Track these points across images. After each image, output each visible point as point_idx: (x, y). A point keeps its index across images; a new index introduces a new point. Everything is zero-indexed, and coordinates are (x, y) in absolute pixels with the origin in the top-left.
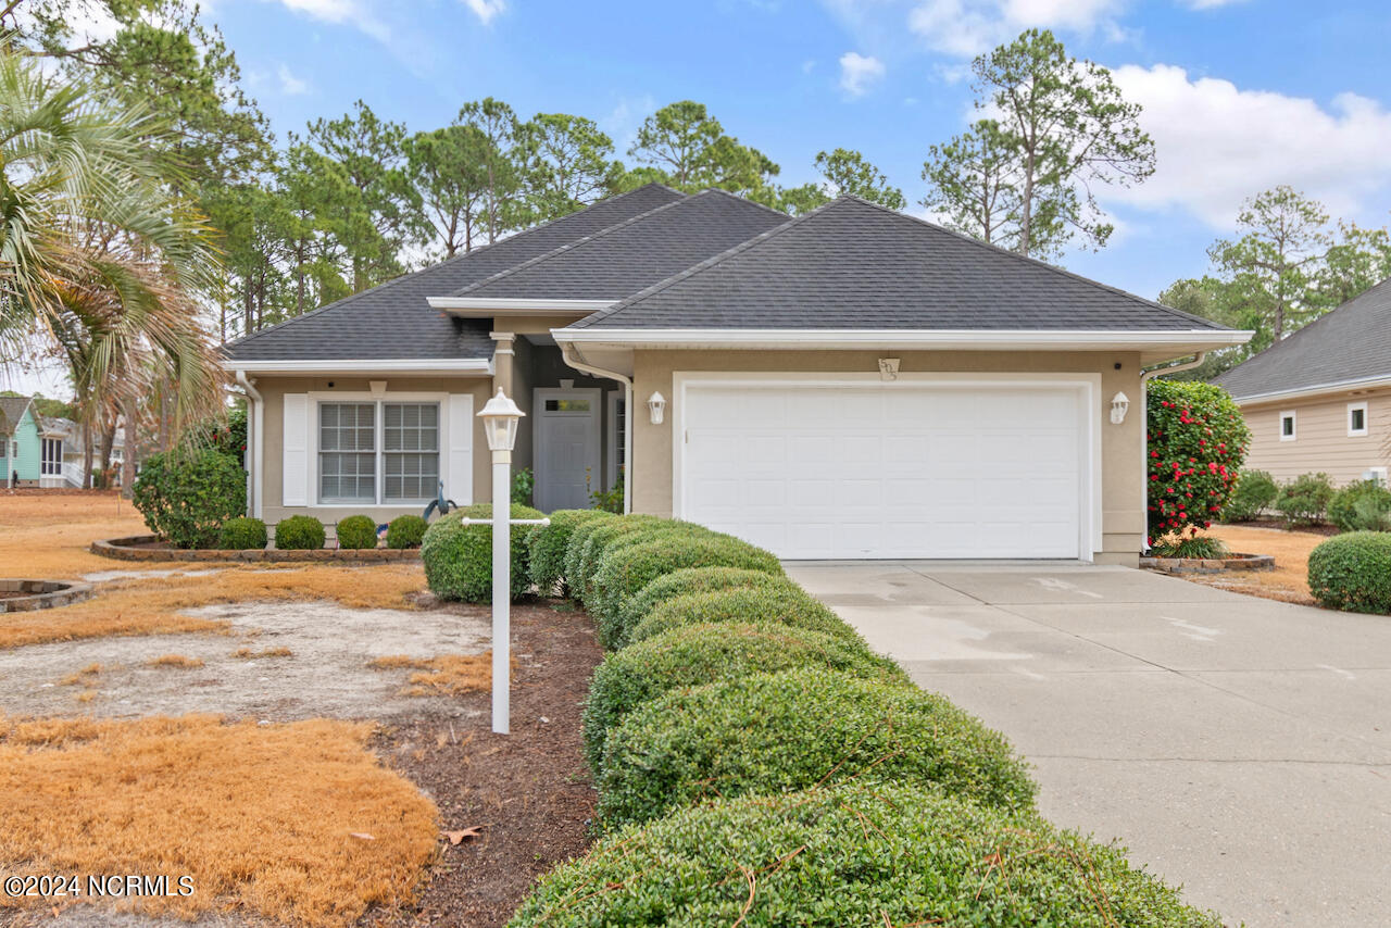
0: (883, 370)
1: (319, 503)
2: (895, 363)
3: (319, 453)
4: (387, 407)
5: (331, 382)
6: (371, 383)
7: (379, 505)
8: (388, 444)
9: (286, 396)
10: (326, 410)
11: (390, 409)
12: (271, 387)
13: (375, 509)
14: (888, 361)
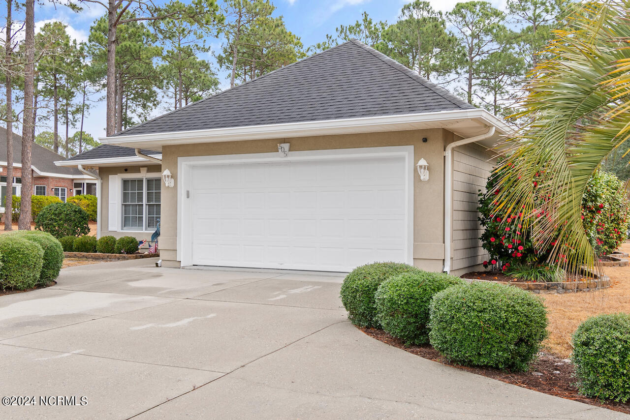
0: (280, 150)
1: (122, 229)
2: (286, 146)
3: (123, 205)
4: (148, 180)
5: (126, 169)
6: (141, 168)
7: (144, 231)
8: (148, 200)
9: (110, 176)
10: (125, 182)
11: (149, 181)
12: (104, 172)
13: (142, 233)
14: (283, 145)
